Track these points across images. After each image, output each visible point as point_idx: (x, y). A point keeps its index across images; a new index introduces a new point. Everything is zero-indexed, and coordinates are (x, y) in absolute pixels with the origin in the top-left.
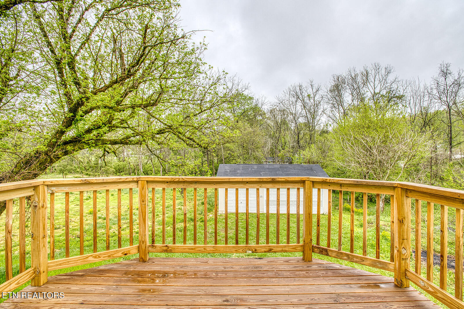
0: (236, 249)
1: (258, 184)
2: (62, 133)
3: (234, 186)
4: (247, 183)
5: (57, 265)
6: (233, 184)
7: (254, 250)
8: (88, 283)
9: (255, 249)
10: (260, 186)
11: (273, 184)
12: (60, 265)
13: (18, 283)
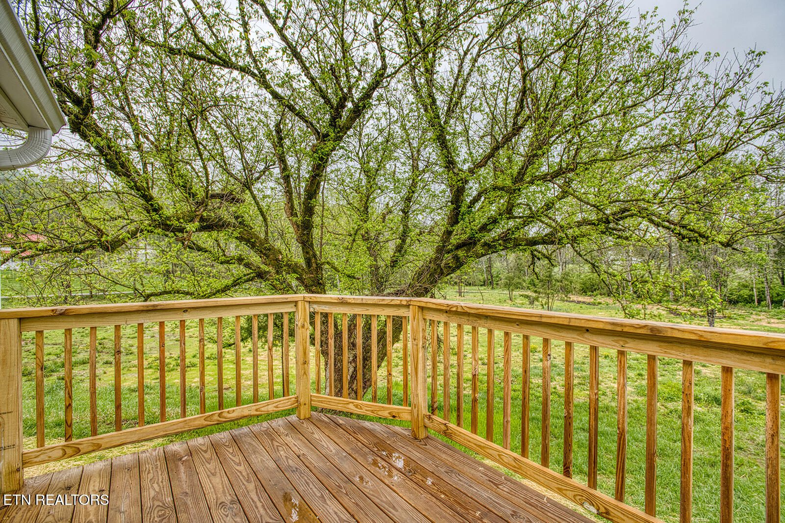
0: (560, 486)
1: (616, 338)
2: (449, 233)
3: (557, 333)
4: (587, 330)
5: (319, 401)
6: (555, 330)
7: (602, 510)
8: (332, 436)
9: (605, 508)
10: (622, 343)
11: (662, 344)
12: (322, 402)
13: (276, 407)
